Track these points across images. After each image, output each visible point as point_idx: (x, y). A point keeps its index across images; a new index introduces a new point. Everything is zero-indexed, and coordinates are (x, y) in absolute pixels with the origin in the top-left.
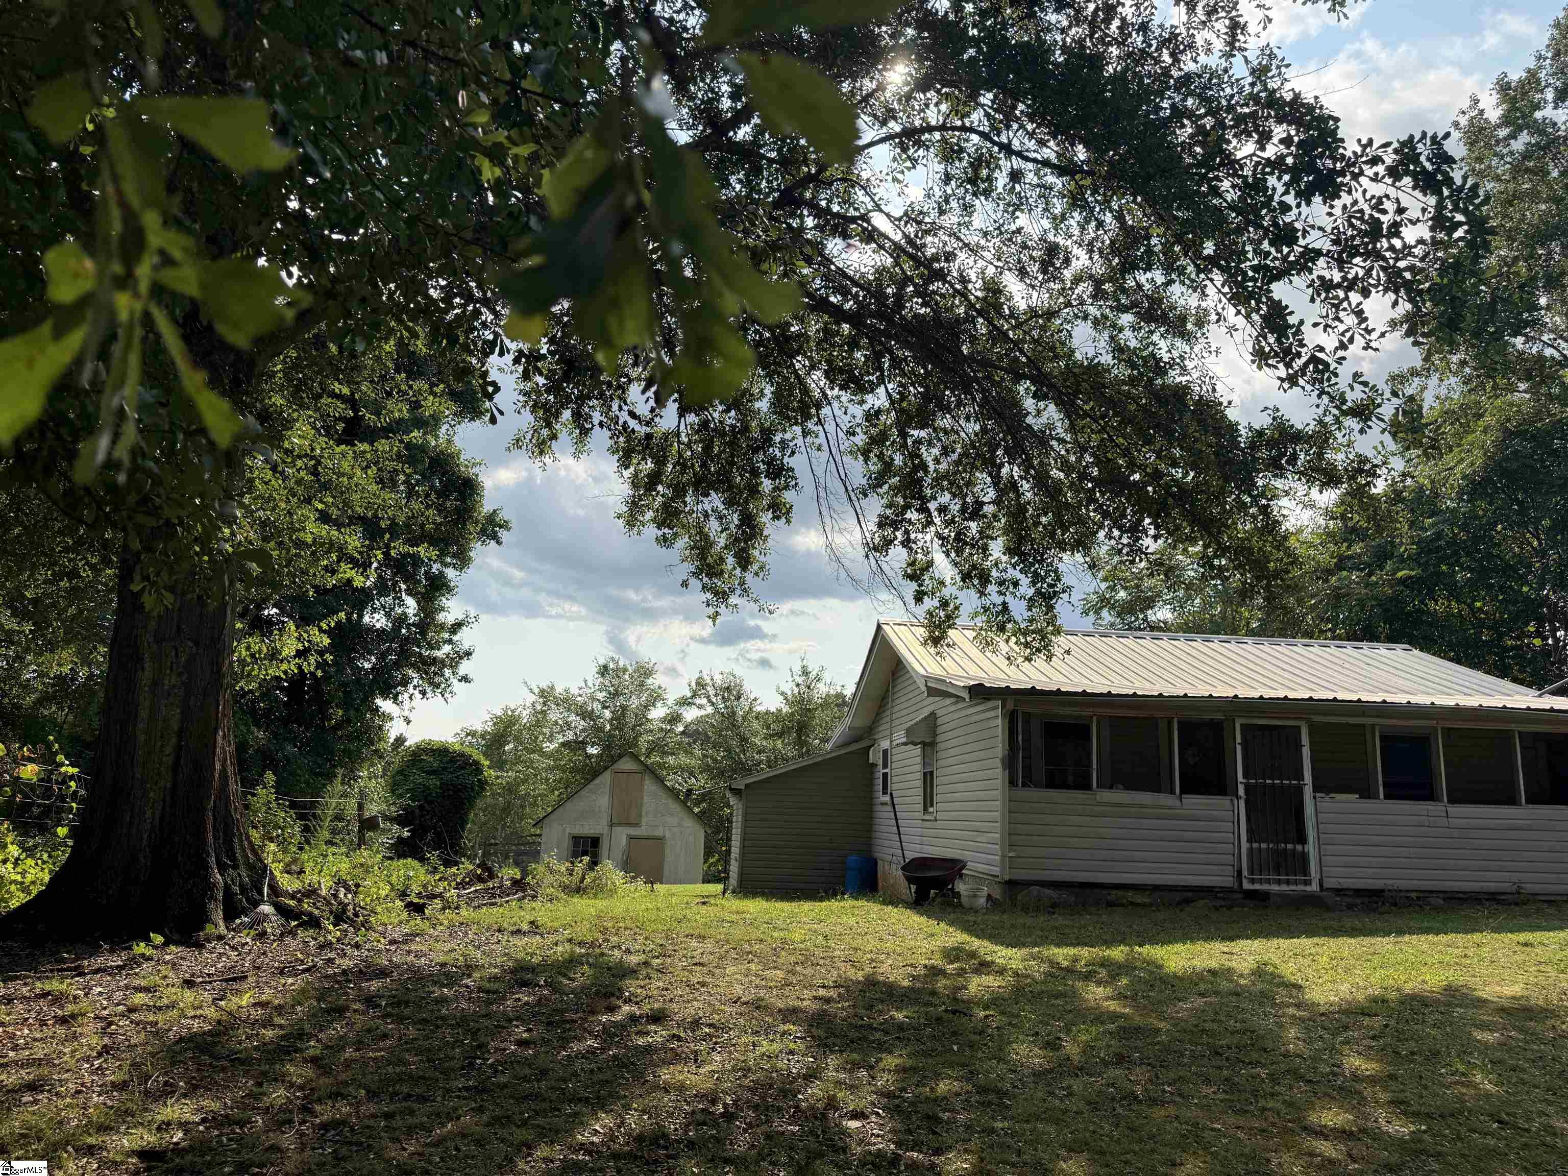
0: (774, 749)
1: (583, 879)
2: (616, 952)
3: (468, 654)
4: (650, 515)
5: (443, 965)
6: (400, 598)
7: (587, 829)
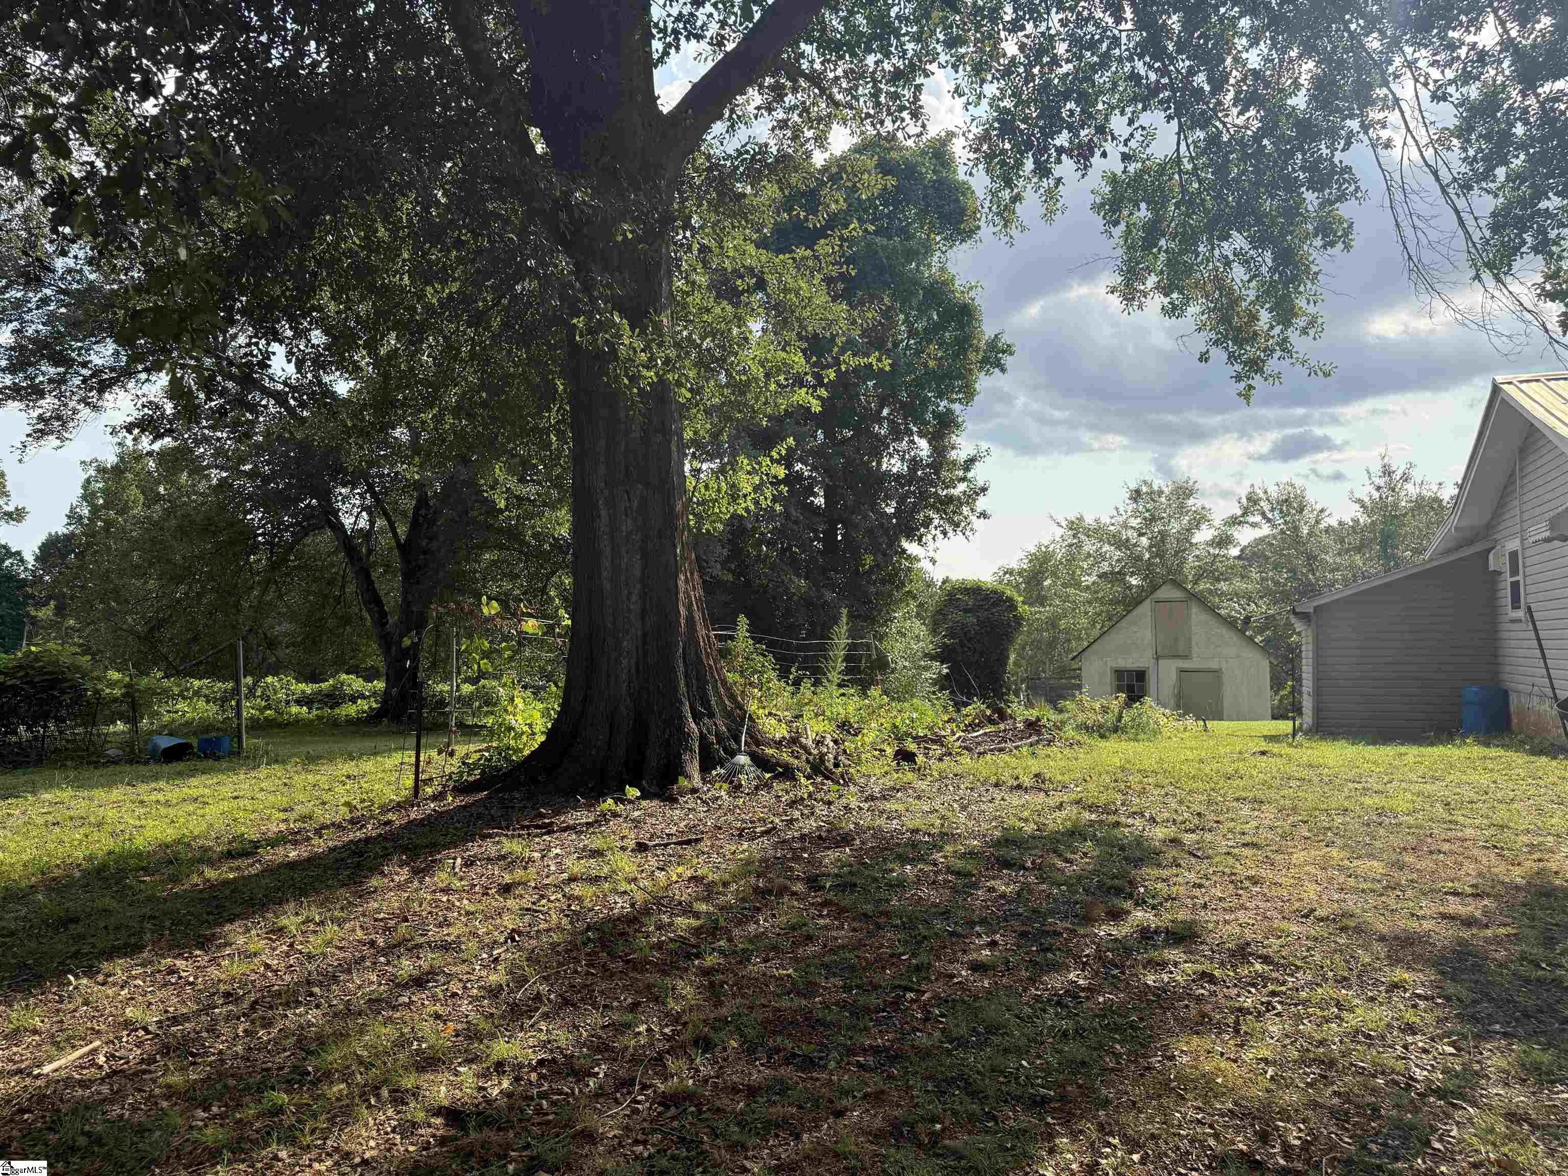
0: (1351, 567)
1: (1120, 718)
2: (1138, 822)
3: (984, 490)
4: (1152, 281)
5: (915, 831)
6: (913, 442)
7: (1131, 662)
